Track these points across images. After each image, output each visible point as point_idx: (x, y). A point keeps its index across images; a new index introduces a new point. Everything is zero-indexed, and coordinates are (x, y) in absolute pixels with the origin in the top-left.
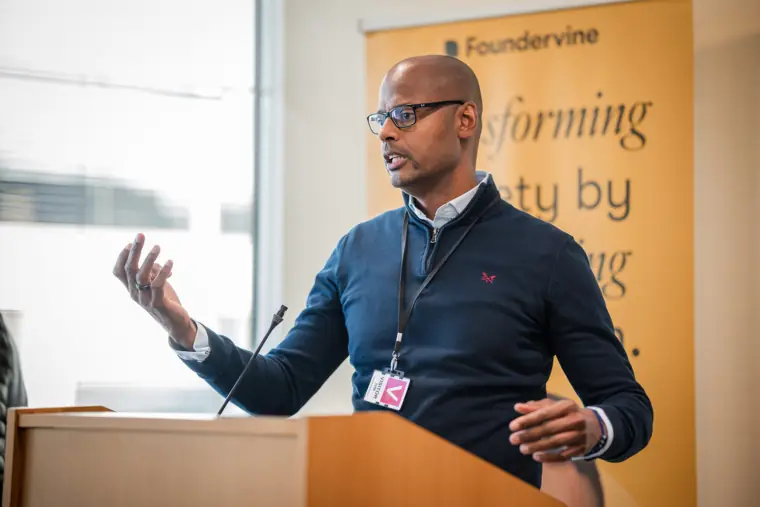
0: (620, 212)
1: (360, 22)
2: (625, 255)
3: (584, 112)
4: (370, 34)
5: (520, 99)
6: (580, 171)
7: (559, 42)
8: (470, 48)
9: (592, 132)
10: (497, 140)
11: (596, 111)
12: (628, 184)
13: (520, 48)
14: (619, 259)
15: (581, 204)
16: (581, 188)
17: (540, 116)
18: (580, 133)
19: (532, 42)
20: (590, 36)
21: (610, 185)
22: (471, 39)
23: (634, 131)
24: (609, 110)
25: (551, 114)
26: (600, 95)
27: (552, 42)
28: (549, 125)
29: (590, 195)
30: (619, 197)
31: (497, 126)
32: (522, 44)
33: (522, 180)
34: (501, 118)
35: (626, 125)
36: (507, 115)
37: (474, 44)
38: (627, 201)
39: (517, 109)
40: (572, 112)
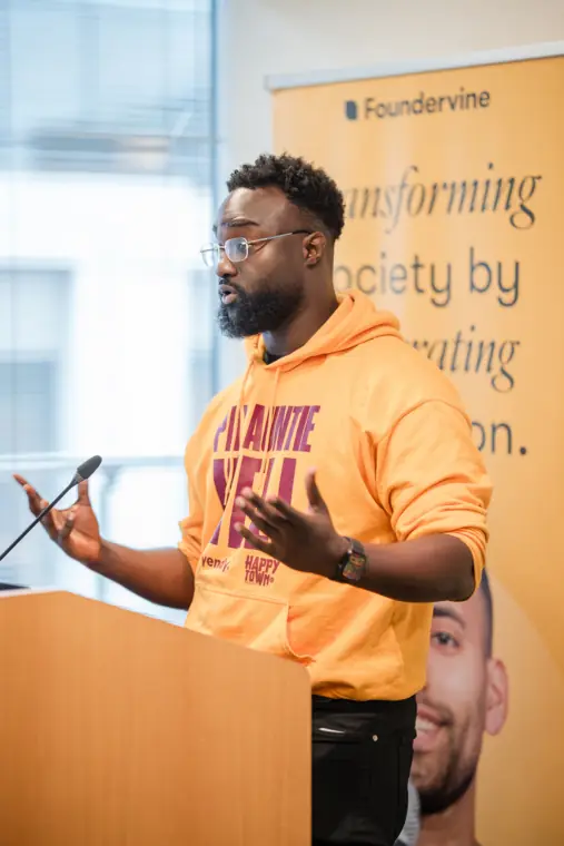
0: (508, 297)
1: (267, 78)
2: (514, 344)
3: (476, 184)
4: (277, 91)
5: (415, 169)
6: (472, 250)
7: (453, 106)
8: (369, 110)
9: (483, 208)
10: (394, 213)
11: (488, 183)
12: (517, 265)
13: (415, 112)
14: (508, 349)
15: (473, 286)
16: (473, 268)
17: (435, 187)
18: (472, 209)
19: (426, 105)
20: (482, 100)
21: (500, 265)
22: (370, 100)
23: (523, 208)
24: (500, 182)
25: (445, 186)
26: (491, 166)
27: (446, 105)
28: (443, 197)
29: (481, 277)
30: (508, 282)
31: (394, 198)
32: (418, 107)
33: (416, 258)
34: (398, 190)
35: (516, 201)
36: (403, 186)
37: (372, 105)
38: (516, 285)
39: (413, 179)
40: (464, 185)
